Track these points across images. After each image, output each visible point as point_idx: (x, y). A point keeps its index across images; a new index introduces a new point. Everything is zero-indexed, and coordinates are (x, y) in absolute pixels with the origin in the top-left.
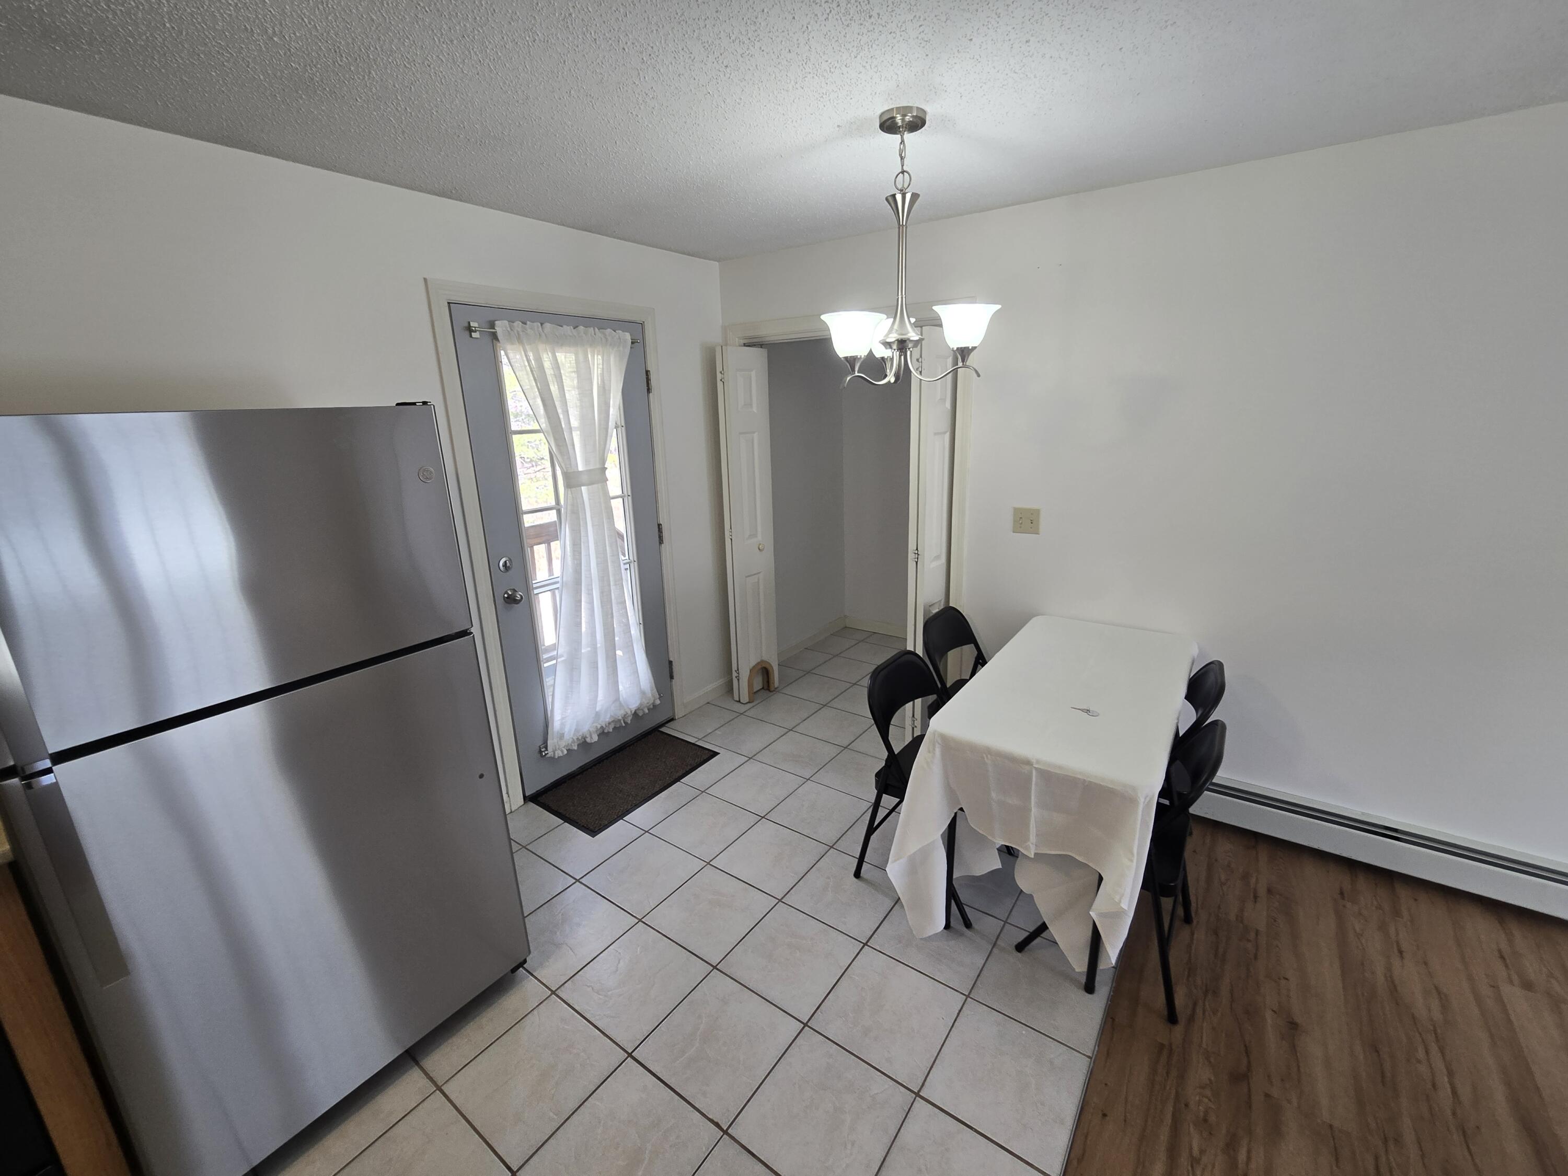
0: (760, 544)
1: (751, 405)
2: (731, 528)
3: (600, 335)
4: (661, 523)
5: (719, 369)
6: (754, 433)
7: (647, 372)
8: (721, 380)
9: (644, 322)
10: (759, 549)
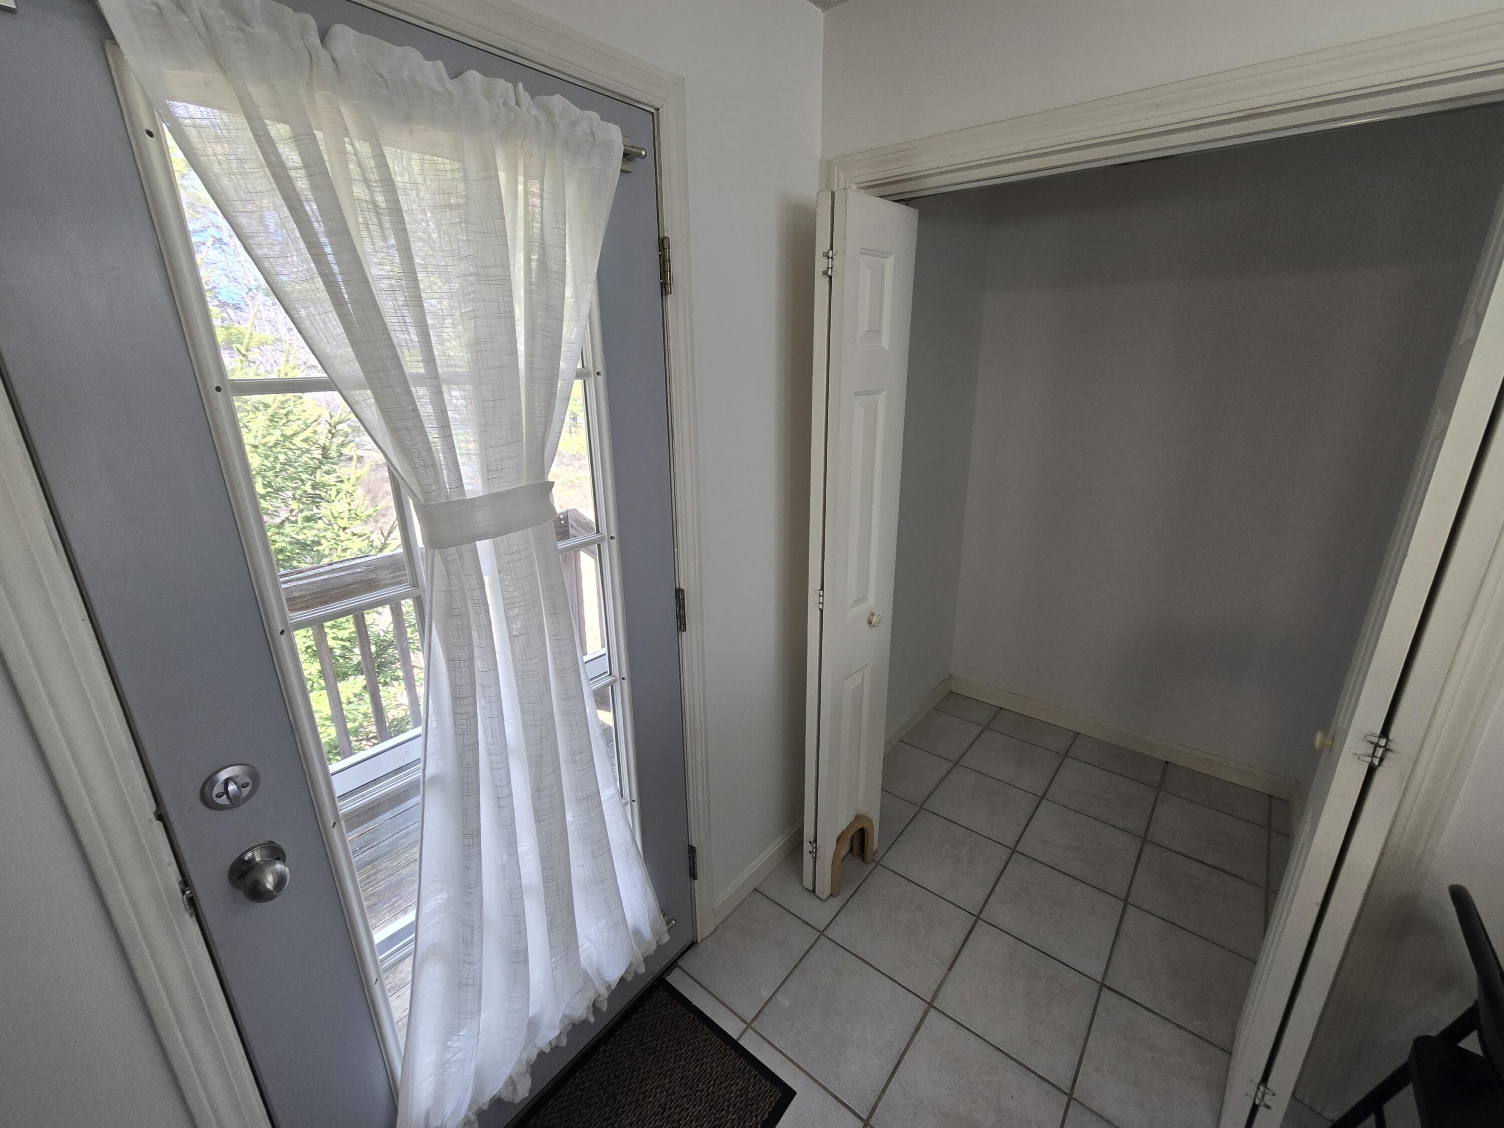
0: (873, 614)
1: (878, 332)
2: (822, 589)
3: (534, 112)
4: (683, 587)
5: (822, 245)
6: (879, 392)
7: (663, 244)
8: (825, 273)
9: (658, 110)
10: (870, 623)
